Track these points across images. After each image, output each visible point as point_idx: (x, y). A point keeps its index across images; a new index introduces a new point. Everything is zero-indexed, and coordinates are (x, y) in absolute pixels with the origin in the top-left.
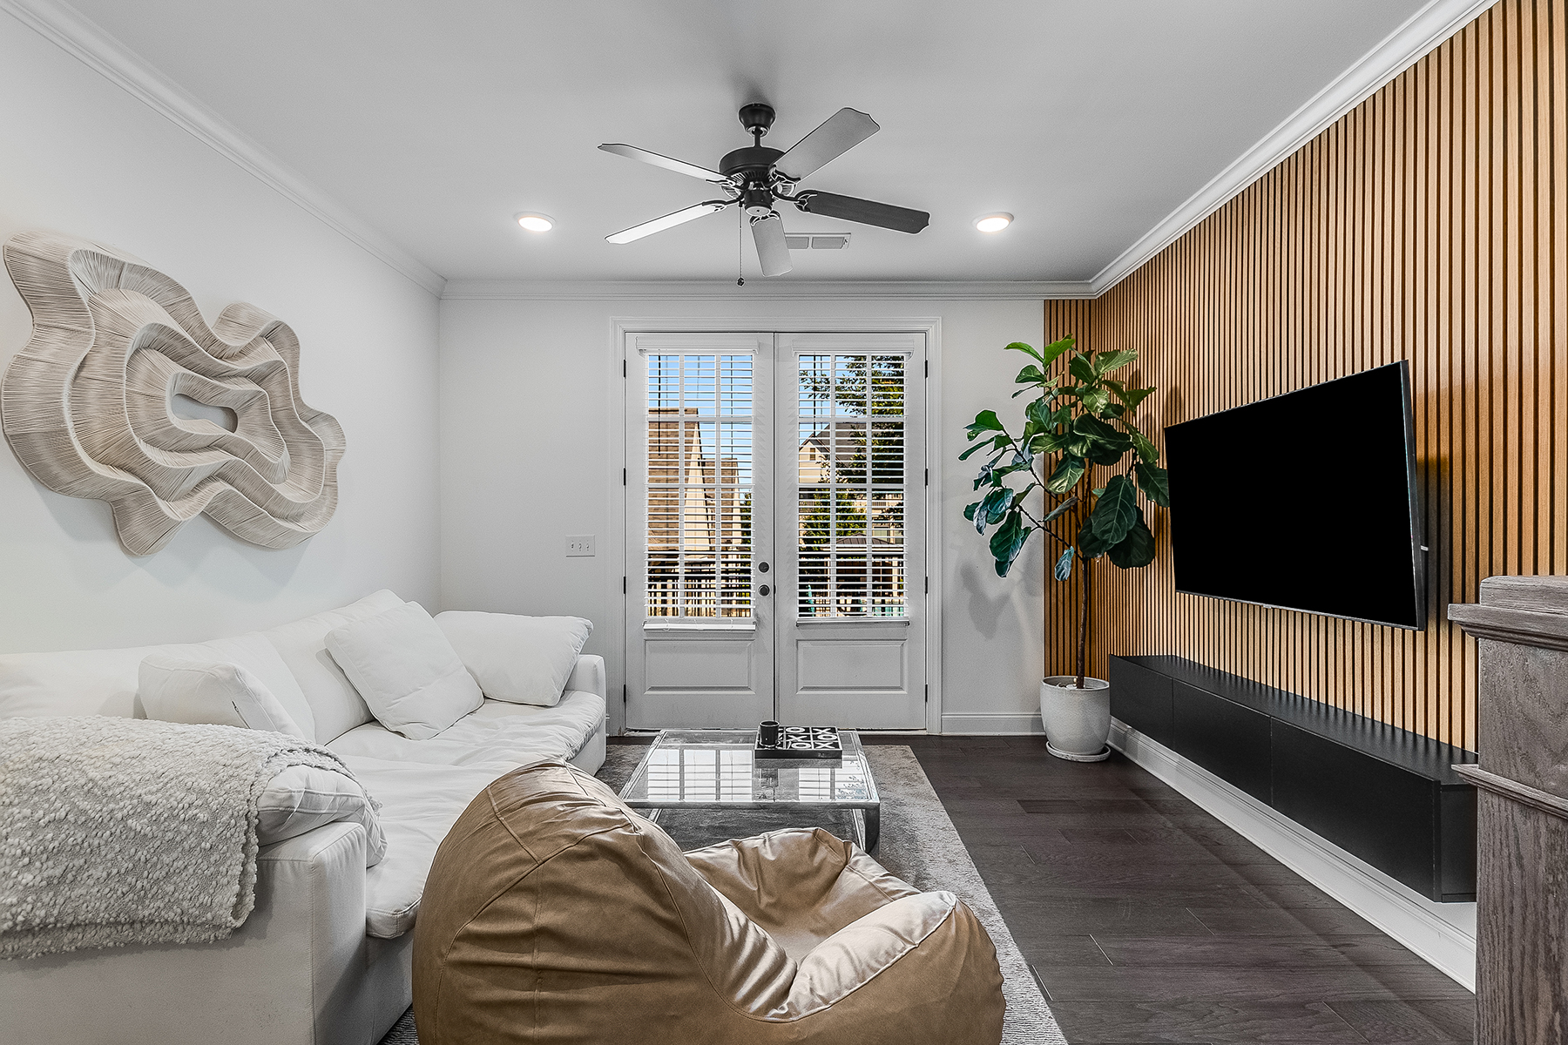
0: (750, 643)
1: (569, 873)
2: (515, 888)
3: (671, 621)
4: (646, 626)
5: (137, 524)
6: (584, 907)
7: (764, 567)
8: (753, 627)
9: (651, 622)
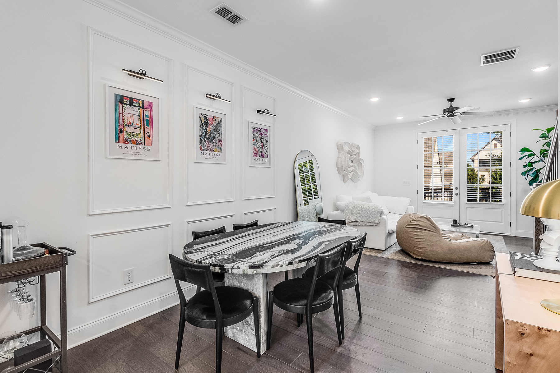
0: (452, 207)
1: (420, 219)
2: (413, 220)
3: (430, 201)
4: (423, 202)
5: (346, 179)
6: (422, 223)
7: (457, 188)
8: (453, 203)
9: (424, 201)
